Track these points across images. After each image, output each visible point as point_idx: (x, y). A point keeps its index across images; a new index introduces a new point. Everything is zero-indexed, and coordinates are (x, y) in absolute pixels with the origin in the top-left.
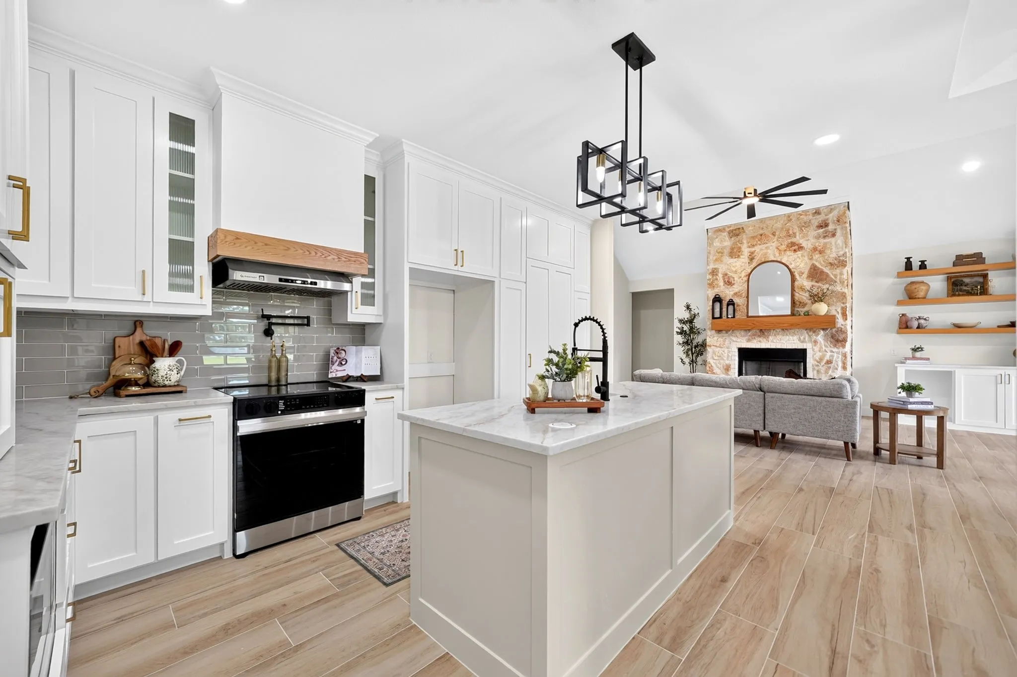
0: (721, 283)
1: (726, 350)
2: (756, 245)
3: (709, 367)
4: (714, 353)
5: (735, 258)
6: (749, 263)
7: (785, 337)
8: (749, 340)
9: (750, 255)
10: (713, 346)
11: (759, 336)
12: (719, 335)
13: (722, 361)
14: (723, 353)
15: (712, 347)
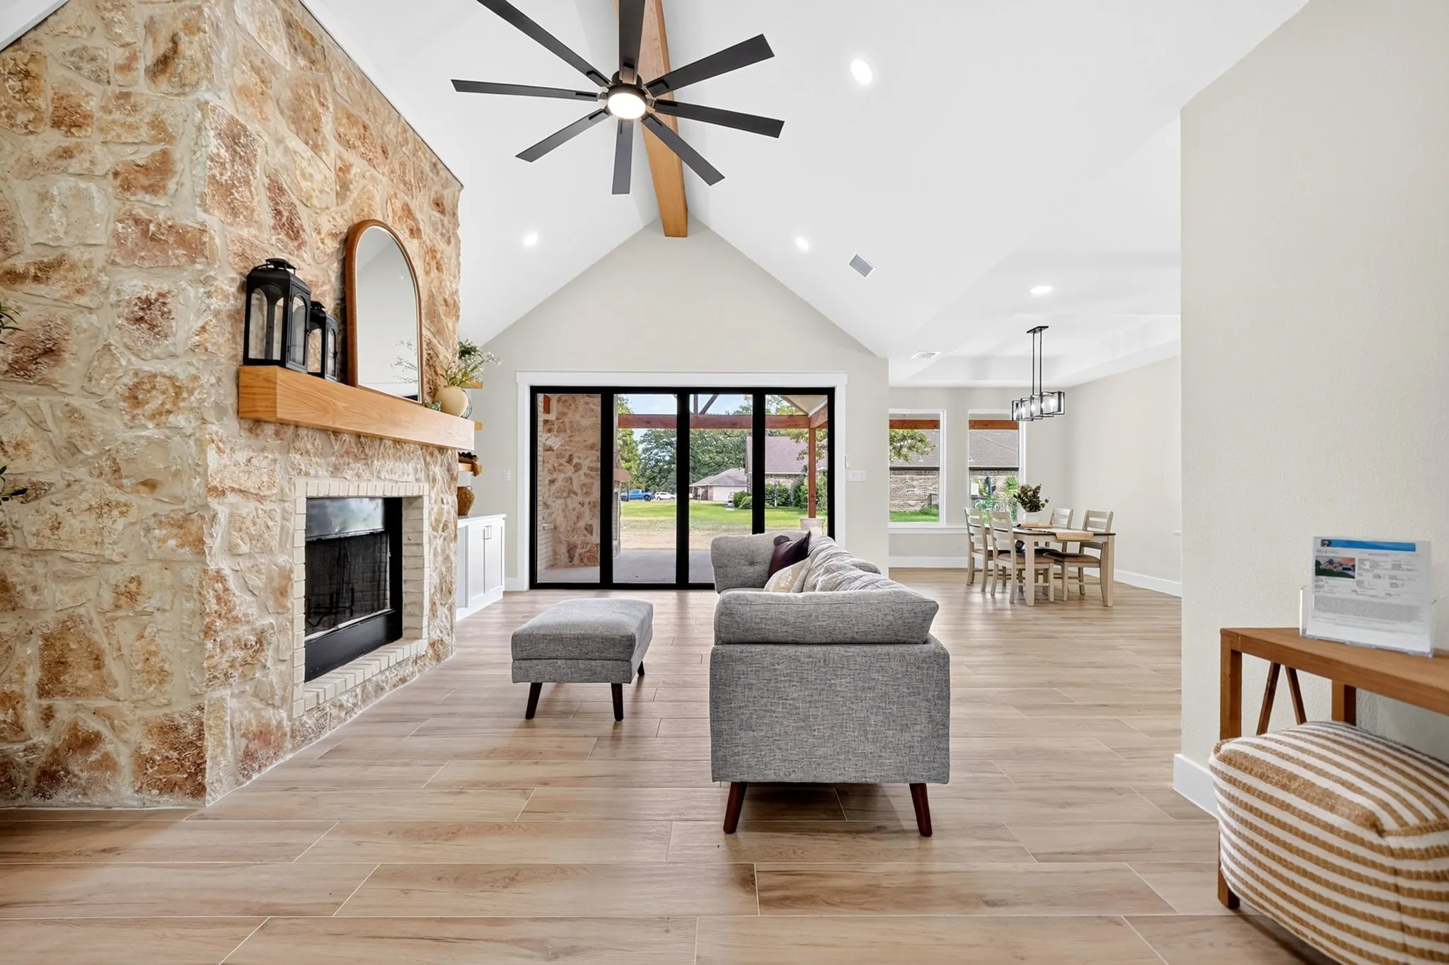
0: (265, 214)
1: (278, 508)
2: (354, 147)
3: (219, 599)
4: (236, 522)
5: (307, 143)
6: (337, 193)
7: (397, 464)
8: (336, 471)
9: (340, 169)
10: (233, 490)
11: (356, 459)
12: (253, 442)
13: (263, 560)
14: (271, 524)
15: (231, 498)
